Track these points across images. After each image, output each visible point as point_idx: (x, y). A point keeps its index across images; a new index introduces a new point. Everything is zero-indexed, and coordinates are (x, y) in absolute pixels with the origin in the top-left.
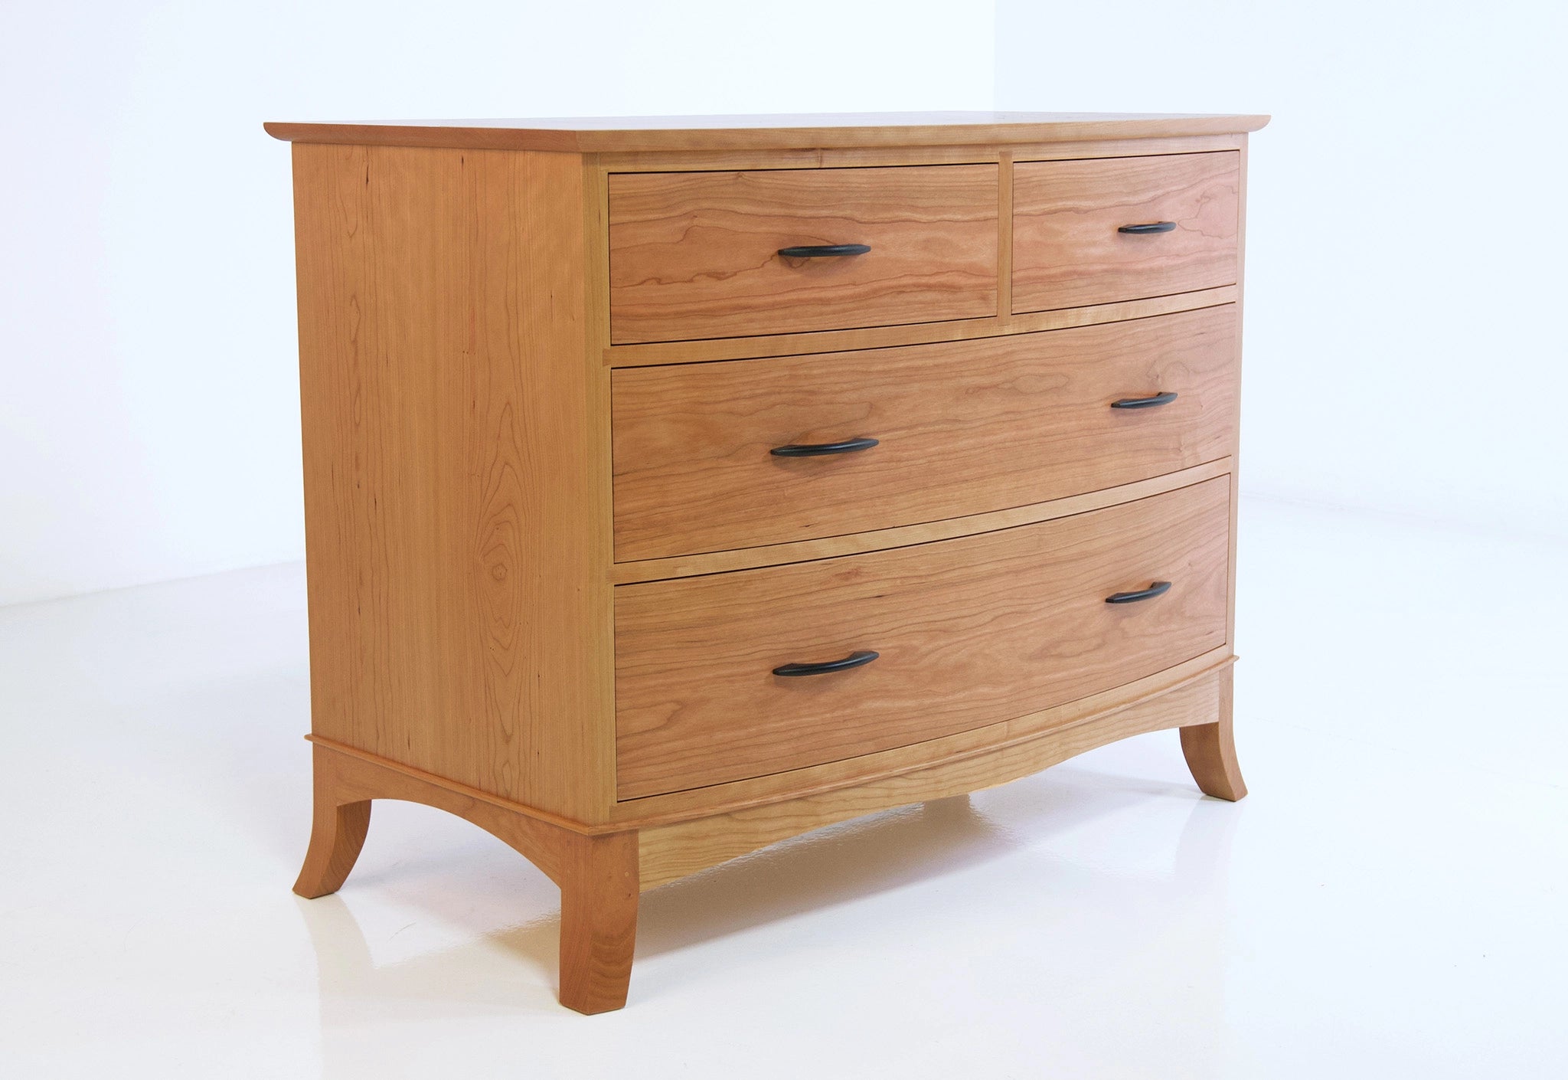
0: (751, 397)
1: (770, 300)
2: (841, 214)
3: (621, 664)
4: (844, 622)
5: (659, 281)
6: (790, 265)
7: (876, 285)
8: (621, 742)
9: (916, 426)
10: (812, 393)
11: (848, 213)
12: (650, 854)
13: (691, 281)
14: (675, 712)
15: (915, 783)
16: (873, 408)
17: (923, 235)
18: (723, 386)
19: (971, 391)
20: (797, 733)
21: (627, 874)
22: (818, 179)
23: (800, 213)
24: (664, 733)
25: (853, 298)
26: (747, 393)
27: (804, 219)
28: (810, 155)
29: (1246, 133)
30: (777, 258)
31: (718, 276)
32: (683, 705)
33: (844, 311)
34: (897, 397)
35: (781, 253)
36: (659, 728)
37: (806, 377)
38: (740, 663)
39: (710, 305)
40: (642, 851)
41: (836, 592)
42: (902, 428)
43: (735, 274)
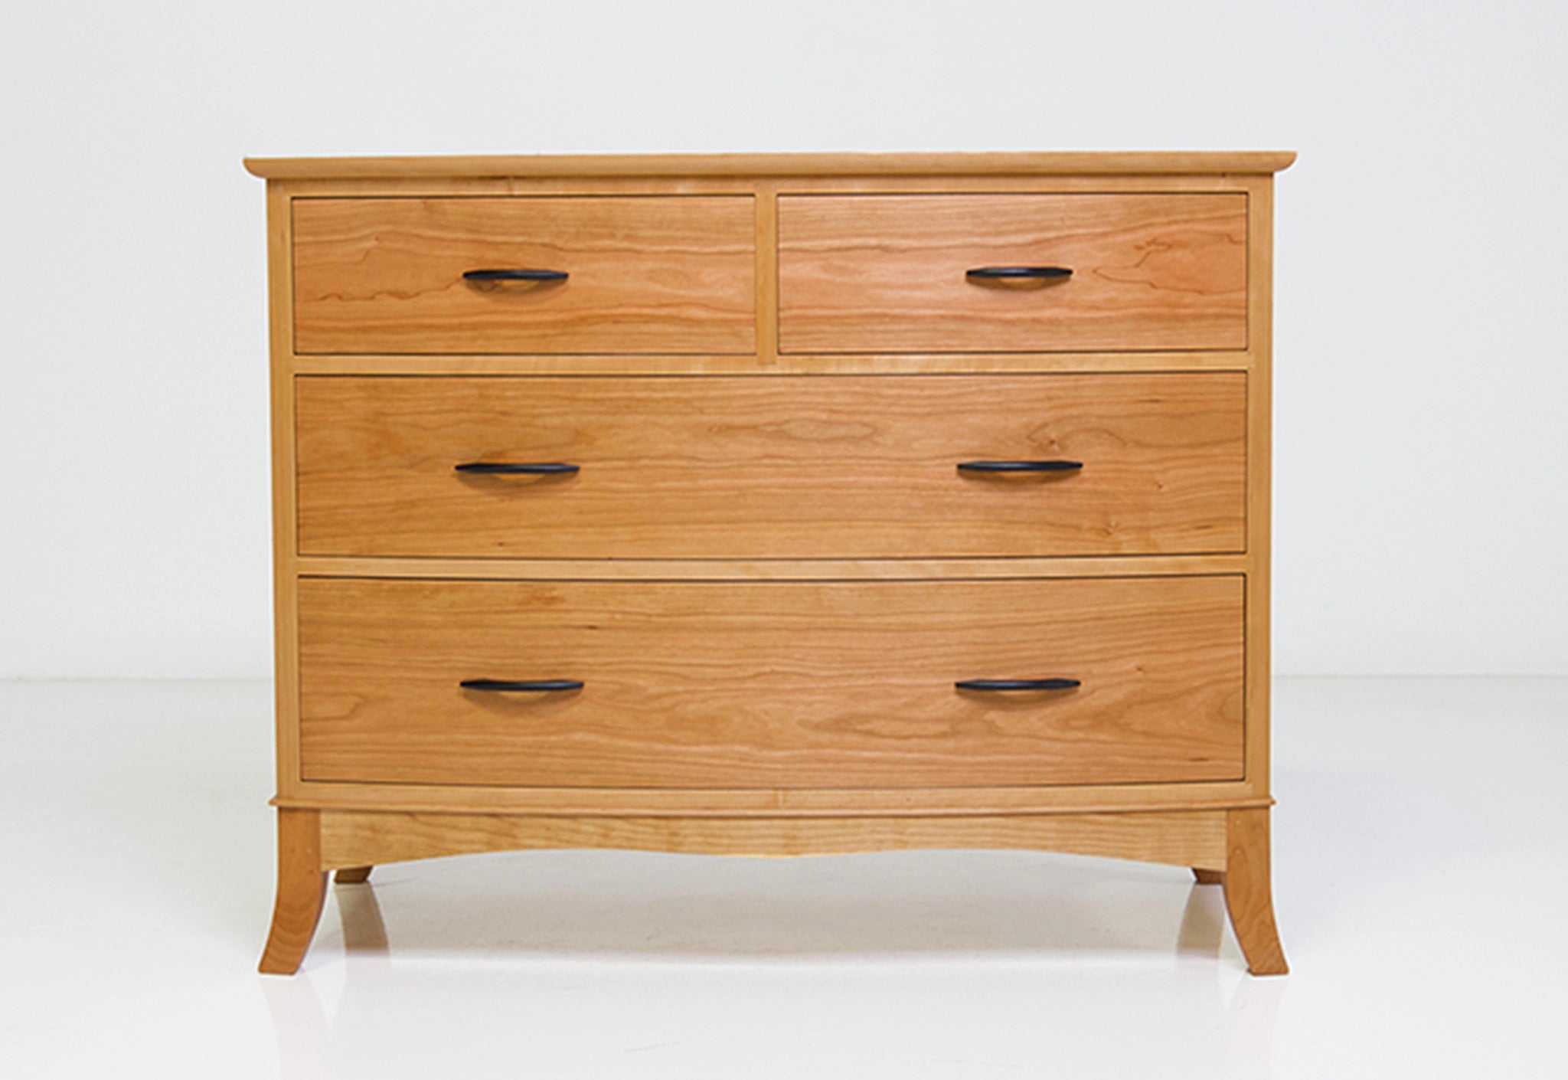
0: (434, 413)
1: (456, 321)
2: (538, 240)
3: (304, 650)
4: (547, 647)
5: (340, 297)
6: (480, 288)
7: (583, 313)
8: (305, 725)
9: (640, 458)
10: (504, 413)
11: (547, 240)
12: (332, 836)
13: (372, 298)
14: (358, 705)
15: (641, 829)
16: (579, 435)
17: (649, 265)
18: (405, 400)
19: (715, 429)
20: (492, 749)
21: (309, 851)
22: (509, 208)
23: (490, 238)
24: (345, 723)
25: (554, 324)
26: (432, 409)
27: (495, 245)
28: (501, 183)
29: (1271, 175)
30: (464, 281)
31: (401, 295)
32: (366, 701)
33: (545, 336)
34: (611, 426)
35: (466, 275)
36: (343, 718)
37: (498, 398)
38: (425, 670)
39: (391, 322)
40: (323, 831)
41: (536, 615)
42: (620, 459)
43: (418, 294)
